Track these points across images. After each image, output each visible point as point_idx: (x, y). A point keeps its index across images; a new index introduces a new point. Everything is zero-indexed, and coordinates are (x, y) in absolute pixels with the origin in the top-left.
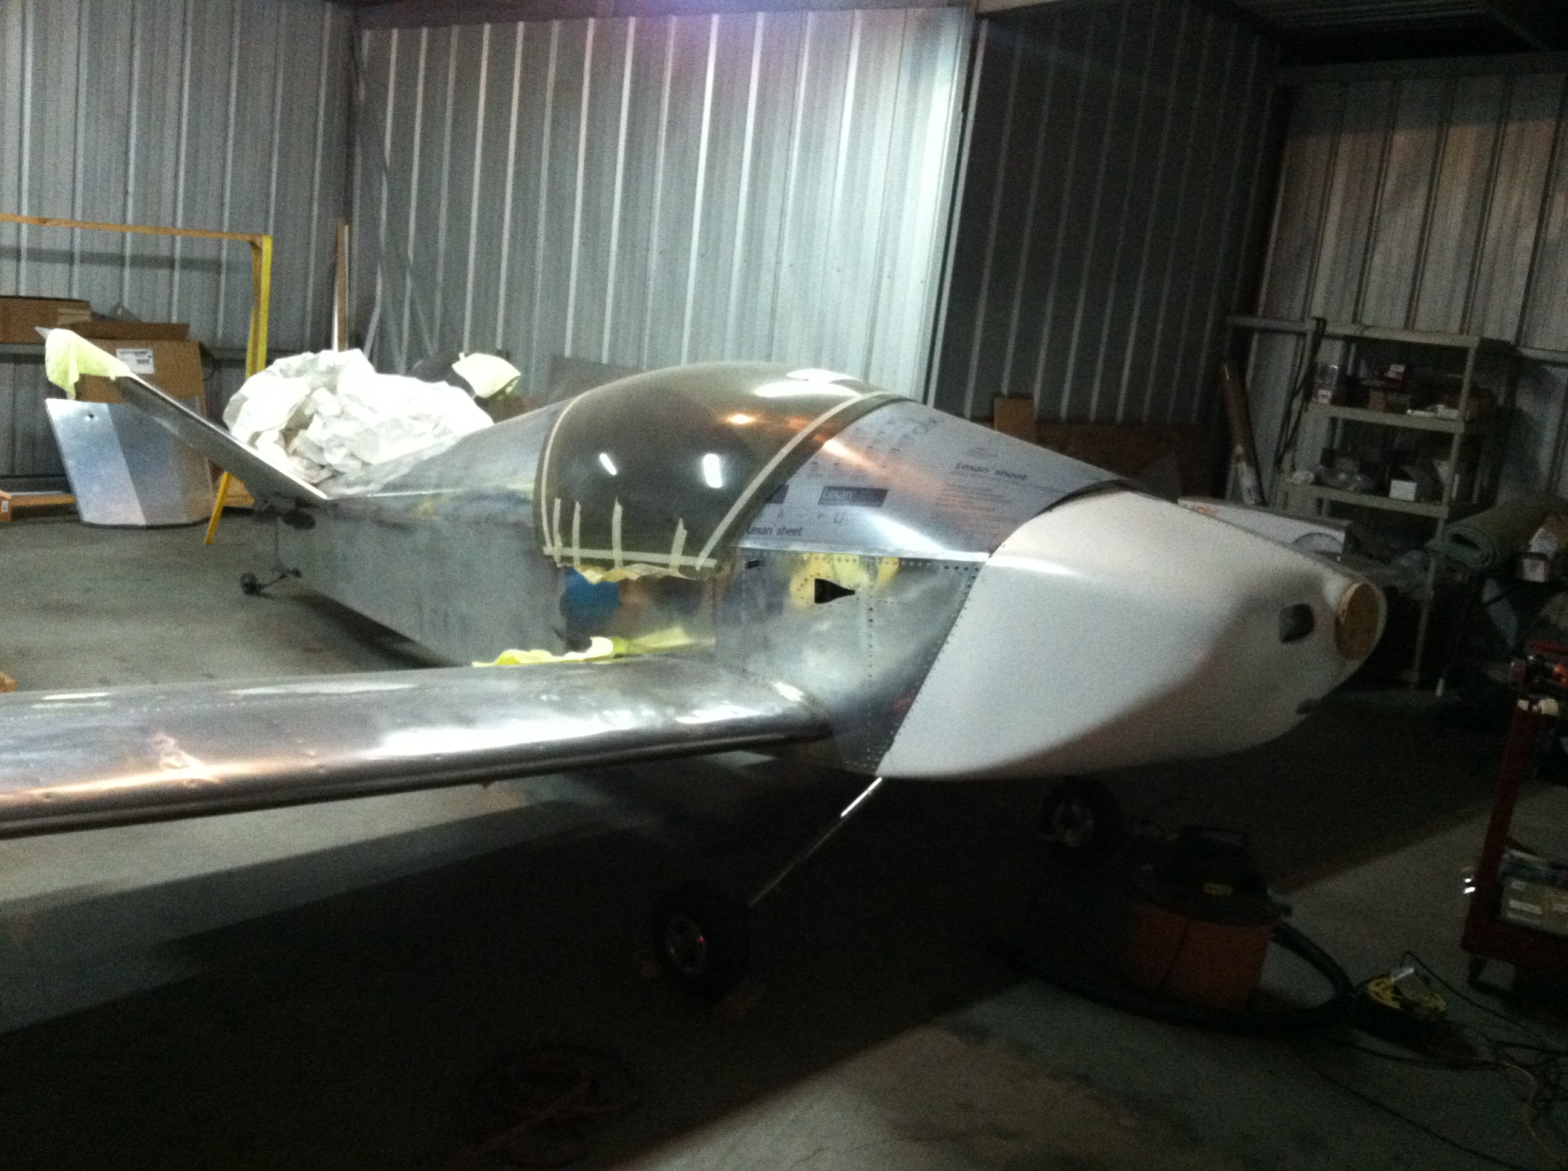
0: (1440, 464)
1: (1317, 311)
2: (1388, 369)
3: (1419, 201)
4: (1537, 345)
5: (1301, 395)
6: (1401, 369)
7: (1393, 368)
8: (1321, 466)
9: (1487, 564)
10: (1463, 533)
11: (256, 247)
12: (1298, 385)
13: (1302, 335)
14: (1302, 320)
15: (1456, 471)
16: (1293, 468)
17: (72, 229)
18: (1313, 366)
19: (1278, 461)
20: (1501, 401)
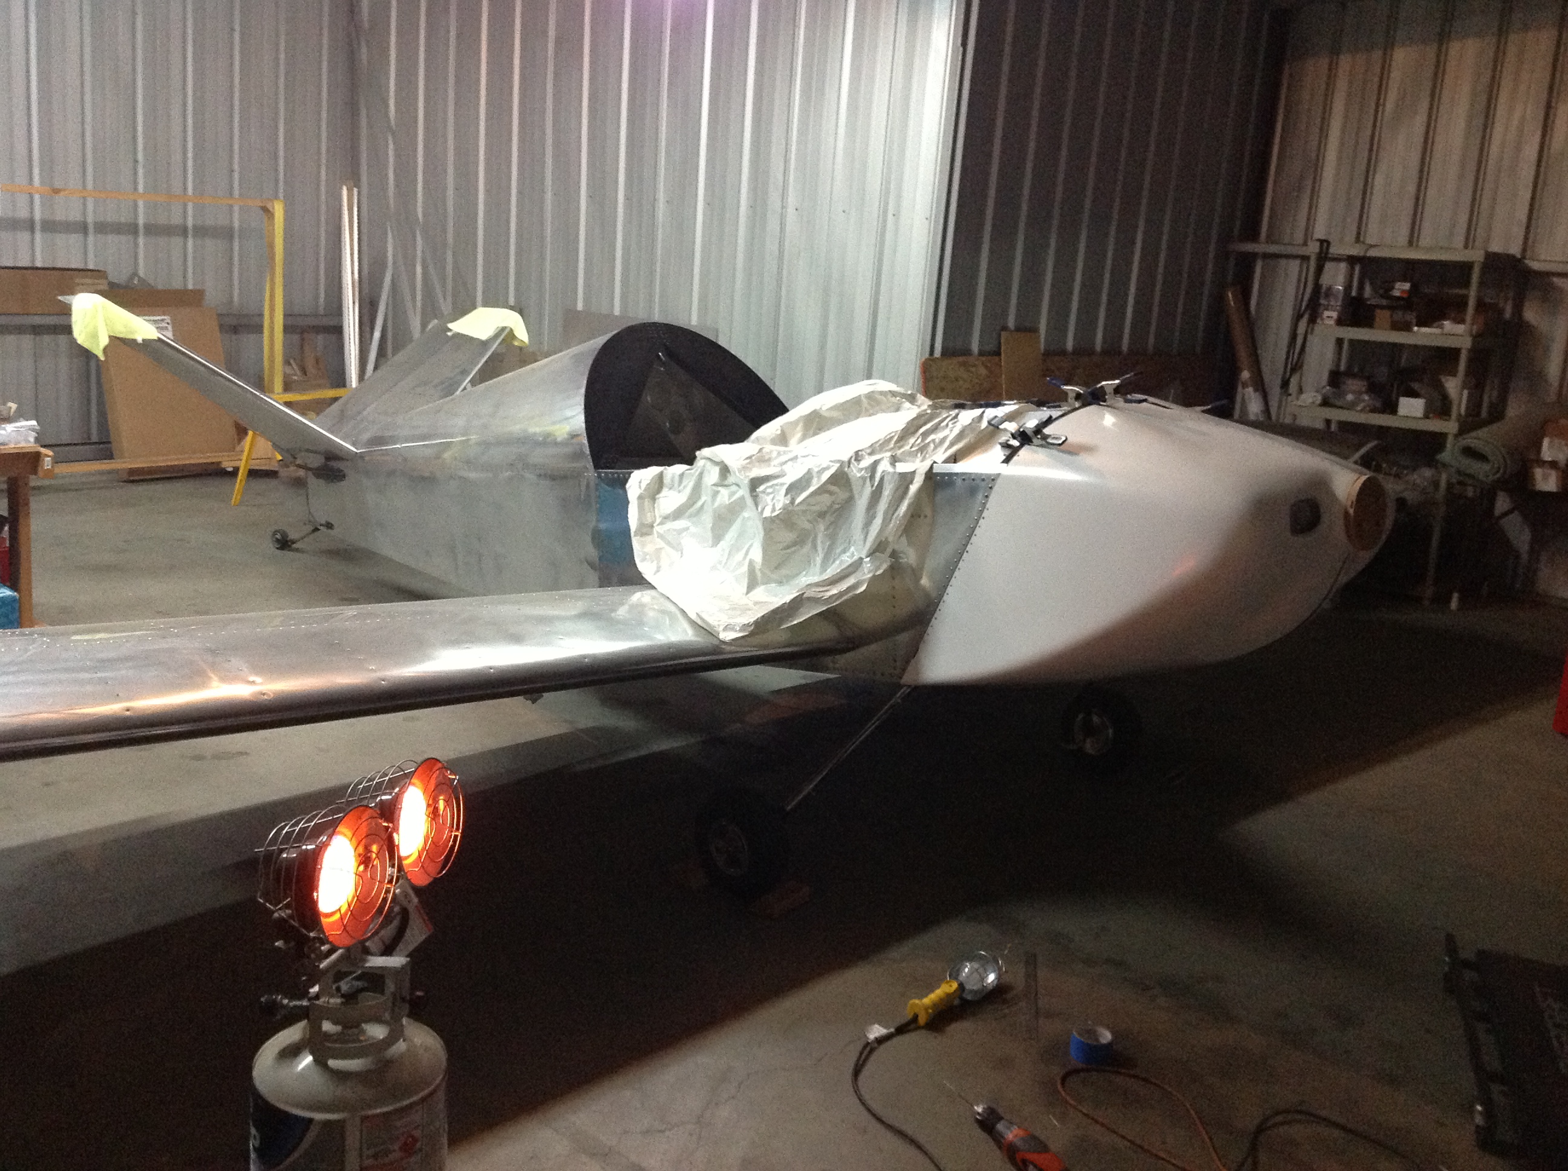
0: (1447, 380)
1: (1320, 232)
2: (1393, 288)
3: (1420, 120)
4: (1543, 257)
5: (1306, 317)
6: (1407, 286)
7: (1398, 285)
8: (1328, 388)
9: (1498, 475)
10: (1473, 445)
11: (268, 212)
12: (1303, 308)
13: (1305, 258)
14: (1305, 244)
15: (1463, 388)
16: (1301, 391)
17: (84, 198)
18: (1317, 287)
19: (1285, 384)
20: (1508, 314)
